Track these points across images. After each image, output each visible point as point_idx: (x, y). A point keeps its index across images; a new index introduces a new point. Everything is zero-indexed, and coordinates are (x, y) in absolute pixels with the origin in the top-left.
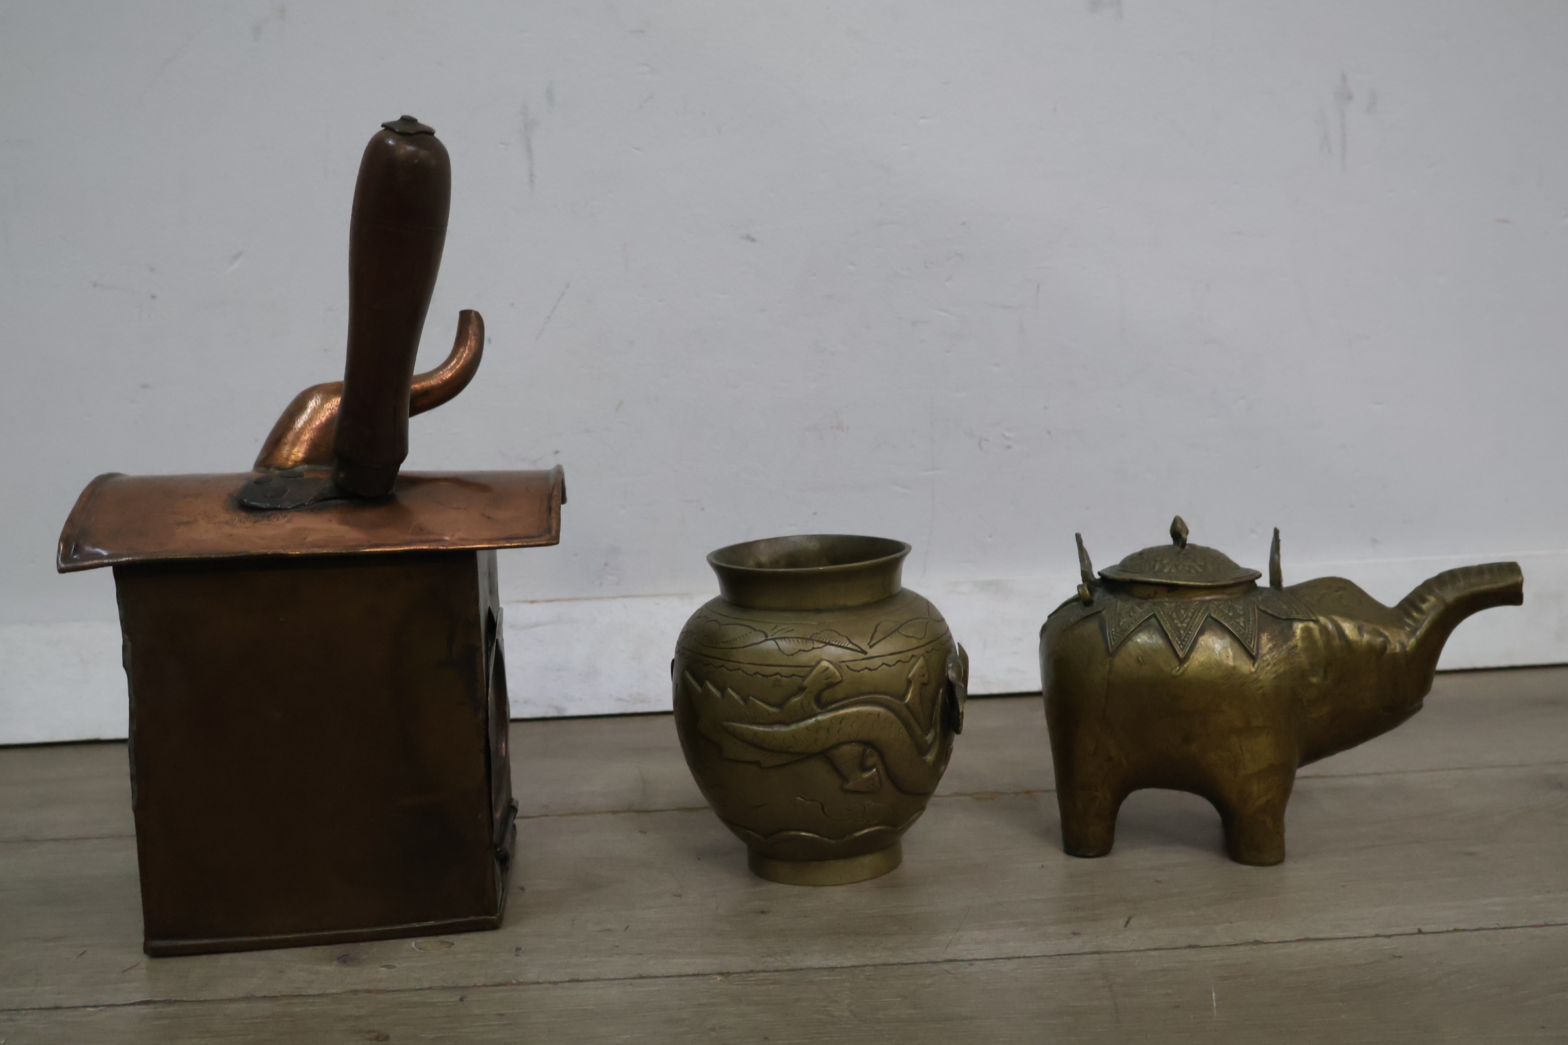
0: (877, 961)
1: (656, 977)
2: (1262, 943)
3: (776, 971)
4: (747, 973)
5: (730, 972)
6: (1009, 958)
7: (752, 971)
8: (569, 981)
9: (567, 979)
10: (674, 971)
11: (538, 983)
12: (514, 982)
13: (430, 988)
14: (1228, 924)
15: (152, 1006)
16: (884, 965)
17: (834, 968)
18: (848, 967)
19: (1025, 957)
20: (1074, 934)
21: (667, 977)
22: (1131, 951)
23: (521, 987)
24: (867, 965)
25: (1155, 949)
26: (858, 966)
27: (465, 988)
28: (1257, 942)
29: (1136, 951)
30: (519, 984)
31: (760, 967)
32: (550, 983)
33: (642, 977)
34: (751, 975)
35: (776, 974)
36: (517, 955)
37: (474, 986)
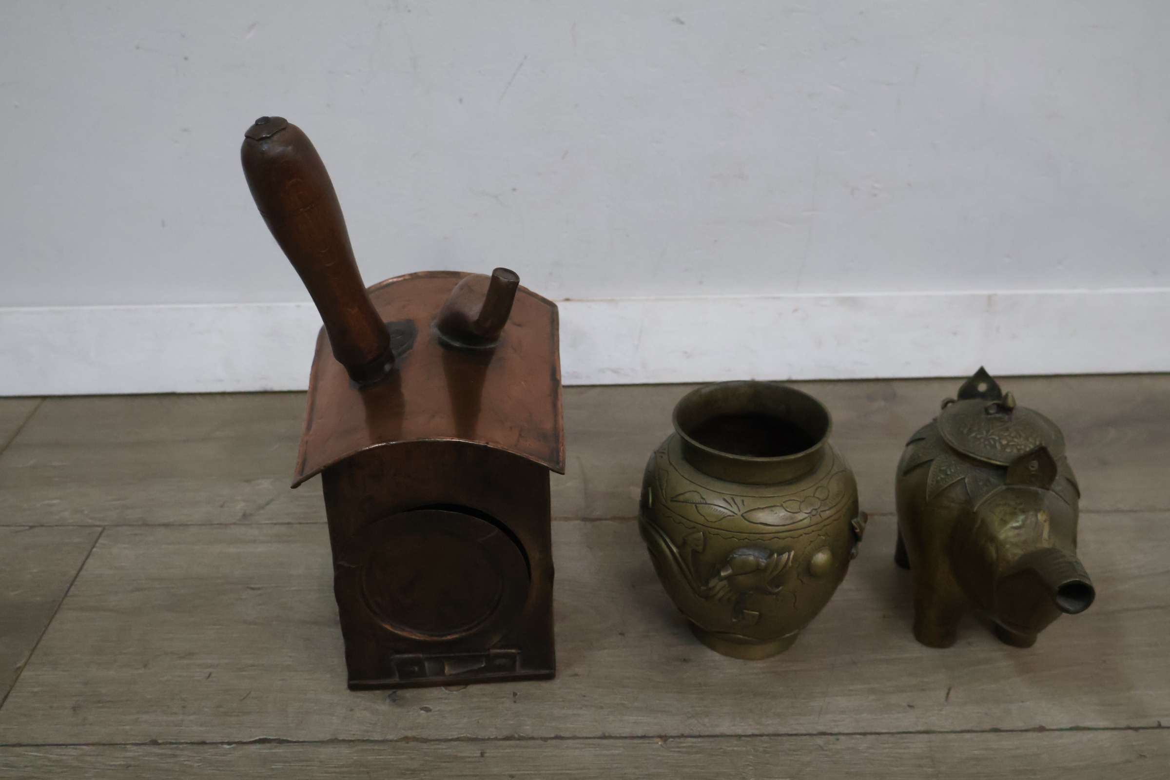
1: (616, 738)
2: (1045, 729)
3: (700, 736)
4: (679, 737)
5: (667, 735)
6: (864, 734)
7: (682, 736)
8: (555, 738)
9: (553, 736)
10: (628, 730)
11: (534, 738)
12: (516, 736)
13: (458, 739)
14: (1021, 704)
15: (268, 745)
17: (741, 735)
19: (875, 733)
22: (951, 732)
23: (523, 743)
24: (765, 734)
25: (969, 731)
26: (757, 735)
27: (483, 740)
28: (1041, 728)
30: (521, 738)
31: (687, 732)
32: (541, 738)
34: (682, 740)
35: (699, 740)
37: (489, 739)
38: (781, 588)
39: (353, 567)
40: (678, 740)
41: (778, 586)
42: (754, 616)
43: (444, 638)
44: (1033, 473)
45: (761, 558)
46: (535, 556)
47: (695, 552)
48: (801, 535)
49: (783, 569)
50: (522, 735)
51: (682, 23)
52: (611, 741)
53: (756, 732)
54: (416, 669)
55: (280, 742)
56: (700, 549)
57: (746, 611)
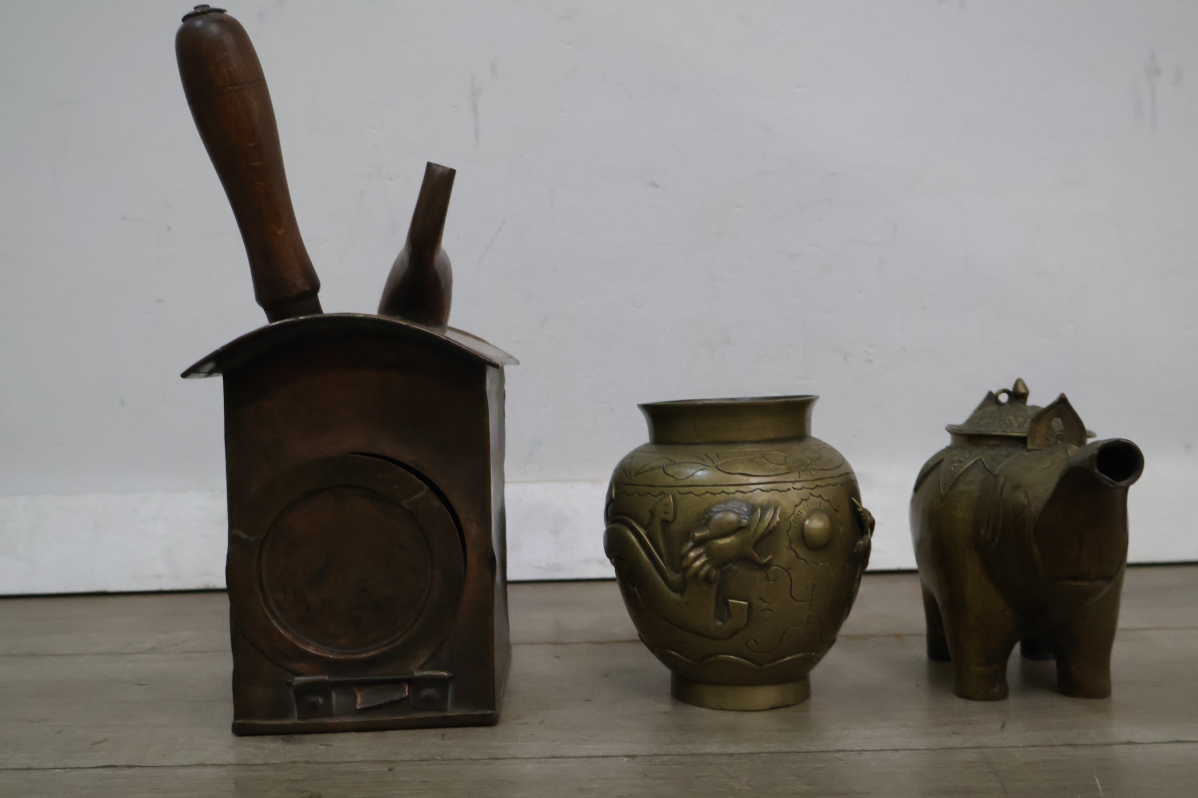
0: (772, 750)
1: (569, 757)
2: (1135, 743)
3: (679, 755)
4: (651, 756)
5: (636, 754)
6: (896, 750)
7: (656, 755)
8: (489, 759)
10: (585, 753)
11: (461, 760)
12: (438, 758)
13: (362, 761)
15: (112, 769)
16: (779, 753)
17: (731, 754)
18: (745, 754)
19: (910, 750)
20: (954, 733)
21: (579, 757)
22: (1010, 747)
23: (444, 762)
24: (763, 753)
25: (1033, 746)
26: (754, 753)
27: (395, 761)
28: (1130, 743)
29: (1015, 747)
30: (443, 760)
31: (663, 752)
32: (471, 760)
33: (555, 757)
34: (655, 758)
35: (678, 757)
36: (442, 739)
37: (402, 761)
38: (770, 557)
39: (251, 539)
40: (650, 758)
41: (766, 556)
42: (742, 607)
43: (358, 656)
44: (1058, 433)
45: (743, 514)
46: (472, 530)
47: (665, 522)
48: (789, 489)
49: (769, 524)
50: (445, 757)
51: (657, 186)
52: (562, 760)
53: (753, 751)
54: (321, 700)
55: (130, 767)
56: (670, 517)
57: (730, 601)
